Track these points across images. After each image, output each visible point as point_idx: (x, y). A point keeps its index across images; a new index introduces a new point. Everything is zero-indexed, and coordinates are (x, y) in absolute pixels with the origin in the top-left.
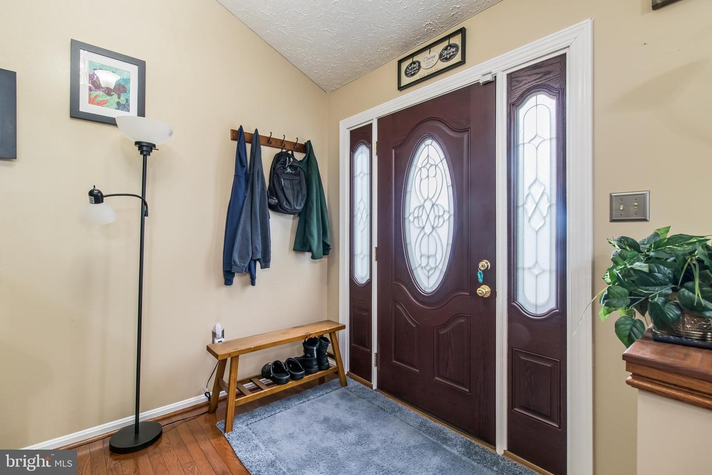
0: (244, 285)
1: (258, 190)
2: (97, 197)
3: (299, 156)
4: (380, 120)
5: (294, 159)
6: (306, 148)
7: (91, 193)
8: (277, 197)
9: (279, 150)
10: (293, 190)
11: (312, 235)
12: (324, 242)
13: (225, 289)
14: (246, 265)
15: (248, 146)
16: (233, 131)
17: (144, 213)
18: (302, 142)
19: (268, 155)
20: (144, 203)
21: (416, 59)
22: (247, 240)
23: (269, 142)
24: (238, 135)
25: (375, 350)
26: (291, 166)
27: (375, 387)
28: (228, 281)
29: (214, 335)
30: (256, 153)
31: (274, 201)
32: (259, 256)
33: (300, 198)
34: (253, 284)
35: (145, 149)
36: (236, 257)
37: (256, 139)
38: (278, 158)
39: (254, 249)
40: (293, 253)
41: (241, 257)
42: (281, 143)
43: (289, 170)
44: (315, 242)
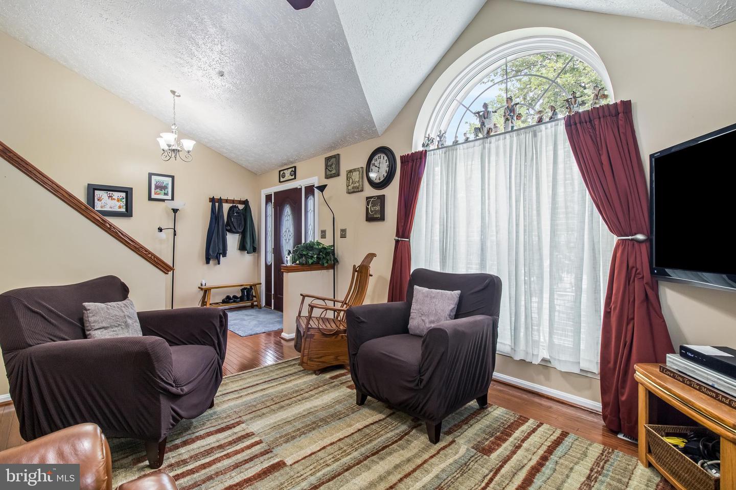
0: (215, 265)
1: (221, 224)
2: (160, 230)
3: (241, 207)
4: (275, 193)
5: (238, 209)
6: (246, 203)
7: (159, 229)
8: (230, 226)
9: (232, 205)
10: (237, 222)
11: (247, 243)
12: (253, 246)
13: (206, 266)
14: (215, 255)
15: (217, 204)
16: (210, 198)
17: (175, 235)
18: (243, 199)
19: (226, 207)
20: (175, 231)
21: (284, 171)
22: (216, 245)
23: (227, 201)
24: (212, 200)
25: (273, 293)
26: (236, 213)
27: (273, 309)
28: (208, 262)
29: (202, 285)
30: (221, 207)
31: (229, 228)
32: (221, 252)
33: (241, 227)
34: (219, 264)
35: (175, 211)
36: (211, 252)
37: (220, 201)
38: (231, 209)
39: (219, 249)
40: (239, 251)
41: (213, 252)
42: (233, 201)
43: (235, 214)
44: (248, 246)
